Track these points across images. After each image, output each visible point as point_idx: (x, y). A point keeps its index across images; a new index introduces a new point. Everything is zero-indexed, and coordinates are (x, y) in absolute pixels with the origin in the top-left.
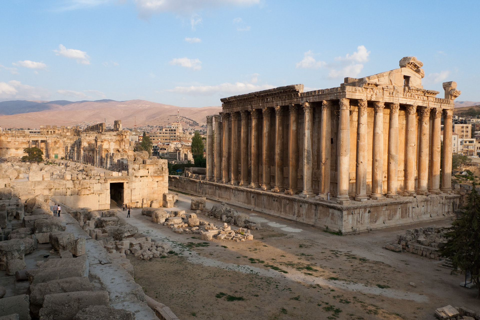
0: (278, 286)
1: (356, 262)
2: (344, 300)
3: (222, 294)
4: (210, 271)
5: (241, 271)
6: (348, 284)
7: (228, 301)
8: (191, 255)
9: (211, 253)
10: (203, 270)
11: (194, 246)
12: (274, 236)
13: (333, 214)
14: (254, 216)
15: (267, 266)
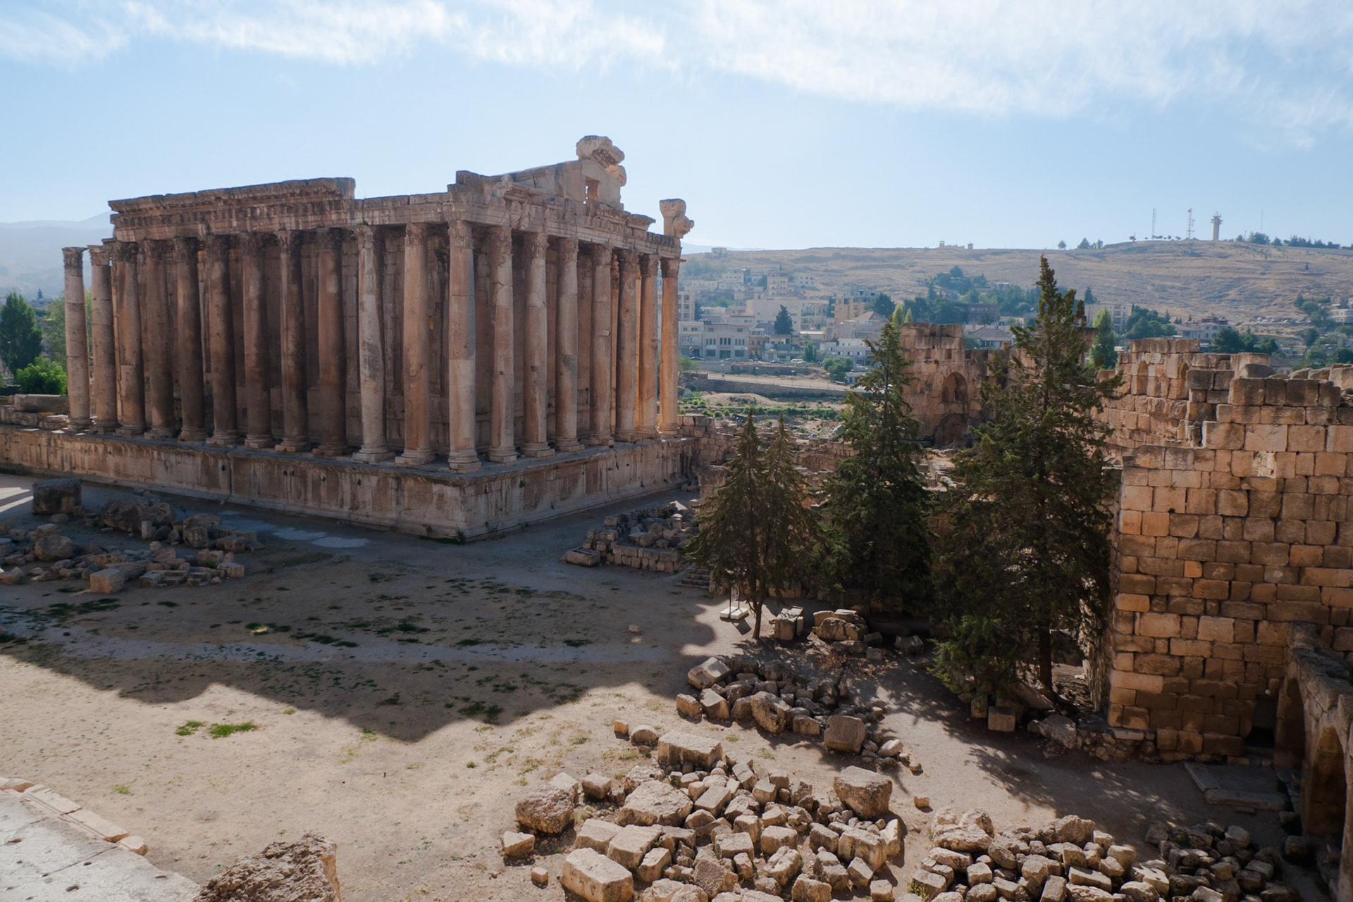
0: (340, 681)
1: (510, 599)
2: (504, 686)
3: (195, 725)
4: (141, 671)
5: (231, 658)
6: (502, 649)
7: (215, 738)
8: (69, 639)
9: (133, 625)
10: (118, 672)
11: (74, 613)
12: (298, 562)
13: (441, 497)
14: (232, 516)
15: (299, 636)
